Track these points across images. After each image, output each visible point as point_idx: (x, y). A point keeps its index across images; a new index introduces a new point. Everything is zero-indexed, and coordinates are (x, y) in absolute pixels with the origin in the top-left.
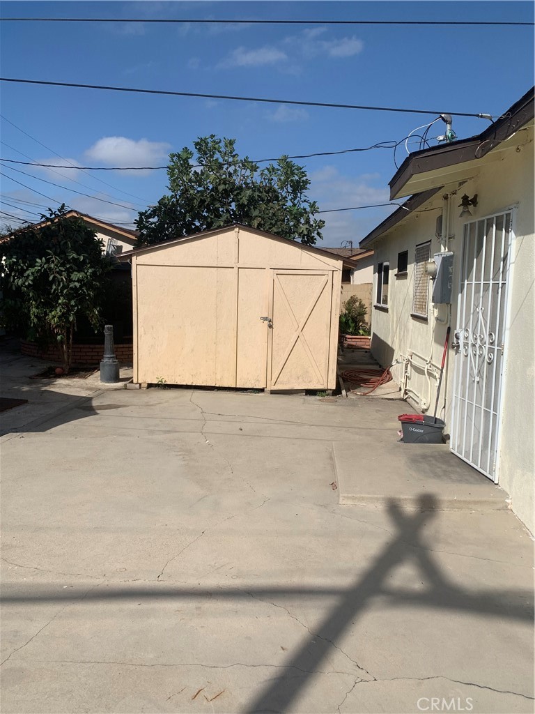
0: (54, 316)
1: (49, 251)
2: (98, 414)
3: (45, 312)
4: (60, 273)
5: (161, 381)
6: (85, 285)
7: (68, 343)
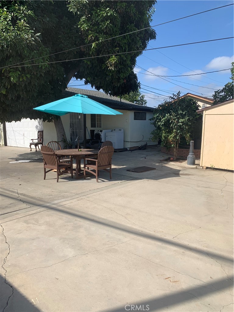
0: (171, 137)
1: (171, 111)
2: (180, 176)
3: (168, 135)
4: (174, 120)
5: (212, 166)
6: (185, 124)
7: (176, 148)
